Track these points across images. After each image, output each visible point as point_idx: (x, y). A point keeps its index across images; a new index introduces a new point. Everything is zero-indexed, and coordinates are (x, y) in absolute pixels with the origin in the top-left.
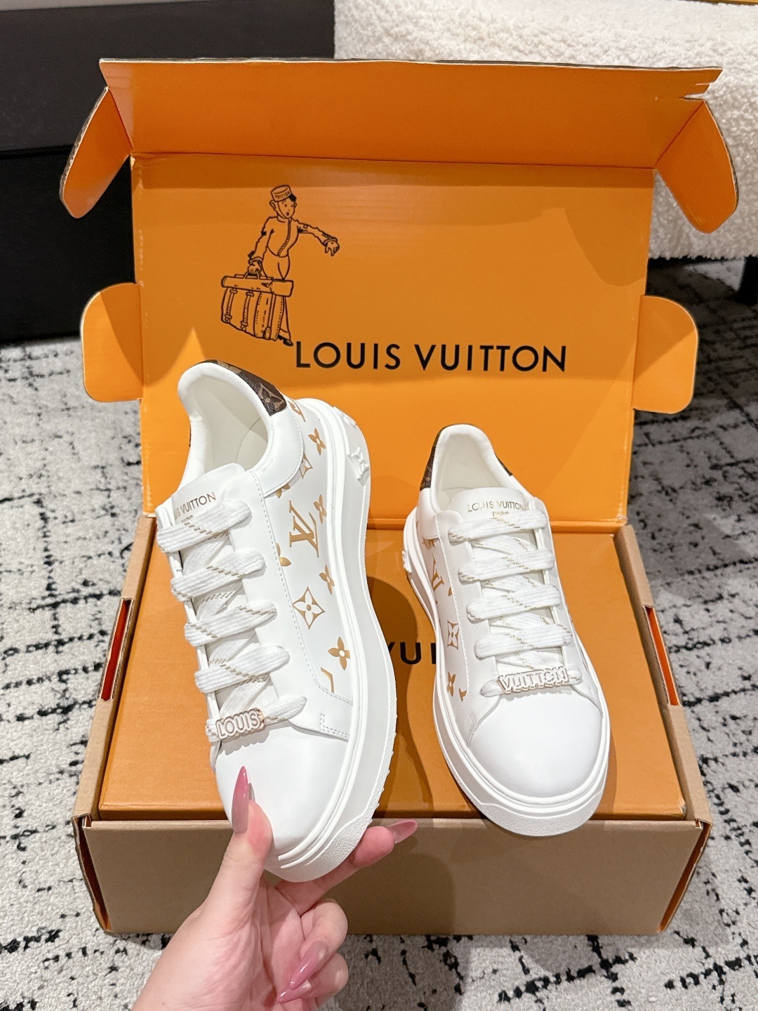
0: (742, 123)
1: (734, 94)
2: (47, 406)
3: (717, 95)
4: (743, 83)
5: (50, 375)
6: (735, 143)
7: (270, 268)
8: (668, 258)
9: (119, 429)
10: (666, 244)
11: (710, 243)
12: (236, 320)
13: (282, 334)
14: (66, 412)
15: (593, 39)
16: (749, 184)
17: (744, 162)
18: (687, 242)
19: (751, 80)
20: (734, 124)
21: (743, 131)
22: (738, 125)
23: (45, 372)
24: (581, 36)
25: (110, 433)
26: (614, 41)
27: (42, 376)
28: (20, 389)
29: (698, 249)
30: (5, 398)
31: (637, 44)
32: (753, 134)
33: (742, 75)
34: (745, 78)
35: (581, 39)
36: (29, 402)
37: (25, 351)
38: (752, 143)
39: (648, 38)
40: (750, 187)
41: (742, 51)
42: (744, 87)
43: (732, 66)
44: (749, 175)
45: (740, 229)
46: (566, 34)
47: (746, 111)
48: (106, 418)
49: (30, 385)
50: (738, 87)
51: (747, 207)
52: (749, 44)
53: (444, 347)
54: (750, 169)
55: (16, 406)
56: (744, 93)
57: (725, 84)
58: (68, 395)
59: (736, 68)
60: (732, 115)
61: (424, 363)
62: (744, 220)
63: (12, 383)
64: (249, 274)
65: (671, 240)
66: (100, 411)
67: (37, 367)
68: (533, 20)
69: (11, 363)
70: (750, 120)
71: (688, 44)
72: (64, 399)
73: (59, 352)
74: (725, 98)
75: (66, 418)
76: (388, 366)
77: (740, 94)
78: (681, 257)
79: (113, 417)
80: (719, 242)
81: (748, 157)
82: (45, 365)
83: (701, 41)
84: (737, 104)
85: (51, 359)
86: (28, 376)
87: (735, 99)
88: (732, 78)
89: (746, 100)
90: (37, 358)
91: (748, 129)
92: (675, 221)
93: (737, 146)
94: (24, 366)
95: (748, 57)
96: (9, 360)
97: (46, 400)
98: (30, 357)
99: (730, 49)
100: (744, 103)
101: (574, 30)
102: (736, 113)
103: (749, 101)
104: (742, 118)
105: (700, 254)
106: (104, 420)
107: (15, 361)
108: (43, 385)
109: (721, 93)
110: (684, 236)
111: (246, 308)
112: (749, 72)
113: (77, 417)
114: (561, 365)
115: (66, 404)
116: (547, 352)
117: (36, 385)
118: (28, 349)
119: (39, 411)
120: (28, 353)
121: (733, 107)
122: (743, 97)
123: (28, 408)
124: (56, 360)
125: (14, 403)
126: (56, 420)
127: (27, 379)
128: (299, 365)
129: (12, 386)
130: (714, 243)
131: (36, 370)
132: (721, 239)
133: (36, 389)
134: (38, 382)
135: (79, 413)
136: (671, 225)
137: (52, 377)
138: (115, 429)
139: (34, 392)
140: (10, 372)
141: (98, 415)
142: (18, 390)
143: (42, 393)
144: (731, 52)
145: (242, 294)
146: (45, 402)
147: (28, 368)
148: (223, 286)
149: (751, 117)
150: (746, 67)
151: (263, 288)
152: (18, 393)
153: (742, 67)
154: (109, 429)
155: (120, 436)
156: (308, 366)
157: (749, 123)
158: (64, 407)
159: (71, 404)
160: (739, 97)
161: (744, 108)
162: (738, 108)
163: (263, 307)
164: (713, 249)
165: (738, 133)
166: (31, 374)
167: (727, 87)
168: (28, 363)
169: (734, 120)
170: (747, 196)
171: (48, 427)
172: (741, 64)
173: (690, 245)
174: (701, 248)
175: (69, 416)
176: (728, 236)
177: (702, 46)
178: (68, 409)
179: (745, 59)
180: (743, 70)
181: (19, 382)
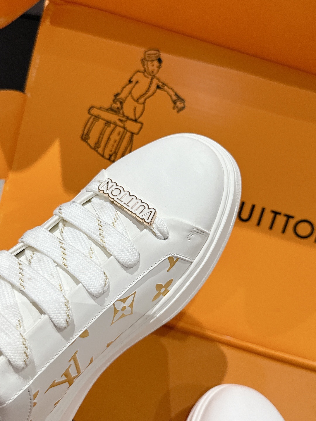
53: (243, 203)
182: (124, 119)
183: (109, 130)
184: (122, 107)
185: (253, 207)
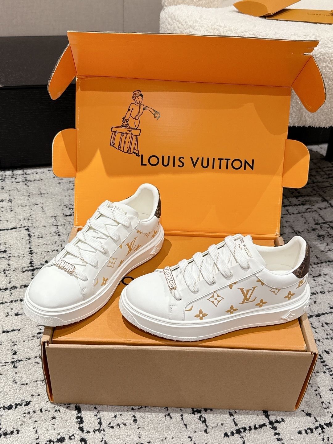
0: (327, 68)
1: (324, 56)
2: (32, 193)
3: (317, 56)
4: (327, 52)
5: (34, 181)
6: (325, 77)
7: (131, 124)
8: (297, 127)
9: (62, 202)
10: (296, 120)
11: (314, 120)
12: (116, 146)
13: (135, 151)
14: (40, 195)
15: (266, 34)
16: (330, 94)
17: (328, 85)
18: (304, 120)
19: (331, 51)
20: (324, 69)
21: (328, 72)
22: (326, 69)
23: (32, 180)
24: (261, 33)
25: (59, 204)
26: (274, 35)
27: (31, 181)
28: (21, 186)
29: (309, 123)
30: (15, 189)
31: (284, 36)
32: (332, 73)
33: (327, 49)
34: (328, 50)
35: (261, 34)
36: (25, 191)
37: (24, 171)
38: (331, 76)
39: (289, 34)
40: (331, 96)
41: (327, 40)
42: (328, 54)
43: (323, 45)
44: (330, 91)
45: (326, 114)
46: (255, 32)
47: (329, 63)
48: (57, 198)
49: (26, 184)
50: (325, 54)
51: (329, 104)
52: (330, 37)
53: (203, 158)
54: (331, 88)
55: (19, 192)
56: (328, 56)
57: (320, 52)
58: (41, 189)
59: (324, 46)
60: (323, 65)
61: (194, 165)
62: (328, 110)
63: (18, 183)
64: (123, 126)
65: (298, 118)
66: (55, 195)
67: (29, 177)
68: (241, 27)
69: (18, 175)
70: (331, 67)
71: (305, 36)
72: (39, 190)
73: (38, 172)
74: (320, 58)
75: (40, 197)
76: (179, 166)
77: (326, 56)
78: (302, 126)
79: (60, 197)
80: (318, 120)
81: (330, 82)
82: (32, 177)
83: (310, 35)
84: (325, 60)
85: (35, 175)
86: (25, 181)
87: (324, 58)
88: (323, 50)
89: (329, 59)
90: (29, 174)
91: (330, 71)
92: (299, 110)
93: (325, 78)
94: (23, 177)
95: (329, 42)
96: (17, 175)
97: (32, 190)
98: (26, 174)
99: (322, 39)
100: (328, 60)
101: (258, 31)
102: (325, 64)
103: (330, 59)
104: (327, 66)
105: (310, 125)
106: (56, 199)
107: (19, 175)
108: (31, 185)
109: (319, 55)
110: (303, 117)
111: (121, 140)
112: (330, 47)
113: (45, 197)
114: (252, 167)
115: (40, 192)
116: (246, 162)
117: (28, 184)
118: (25, 171)
119: (29, 194)
120: (25, 172)
121: (323, 62)
122: (327, 58)
123: (24, 193)
124: (37, 175)
125: (19, 191)
126: (36, 198)
127: (24, 182)
128: (142, 164)
129: (18, 185)
130: (316, 120)
131: (28, 179)
132: (319, 118)
133: (28, 186)
134: (29, 183)
135: (46, 196)
136: (298, 112)
137: (35, 182)
138: (61, 202)
139: (27, 187)
140: (17, 179)
141: (54, 196)
142: (20, 186)
143: (30, 187)
144: (322, 40)
145: (119, 134)
146: (31, 191)
147: (25, 178)
148: (112, 131)
149: (331, 66)
150: (328, 45)
151: (128, 132)
152: (20, 187)
153: (327, 46)
154: (58, 202)
155: (63, 205)
156: (146, 165)
157: (330, 68)
158: (39, 193)
159: (42, 192)
160: (326, 57)
161: (328, 62)
162: (326, 62)
163: (128, 140)
164: (316, 123)
165: (326, 72)
166: (26, 180)
167: (321, 53)
168: (25, 176)
169: (324, 67)
170: (330, 99)
171: (33, 201)
172: (326, 45)
173: (306, 121)
174: (311, 122)
175: (42, 197)
176: (322, 117)
177: (310, 37)
178: (41, 194)
179: (328, 43)
180: (328, 47)
181: (20, 183)
182: (131, 129)
183: (124, 137)
184: (128, 124)
185: (208, 159)
